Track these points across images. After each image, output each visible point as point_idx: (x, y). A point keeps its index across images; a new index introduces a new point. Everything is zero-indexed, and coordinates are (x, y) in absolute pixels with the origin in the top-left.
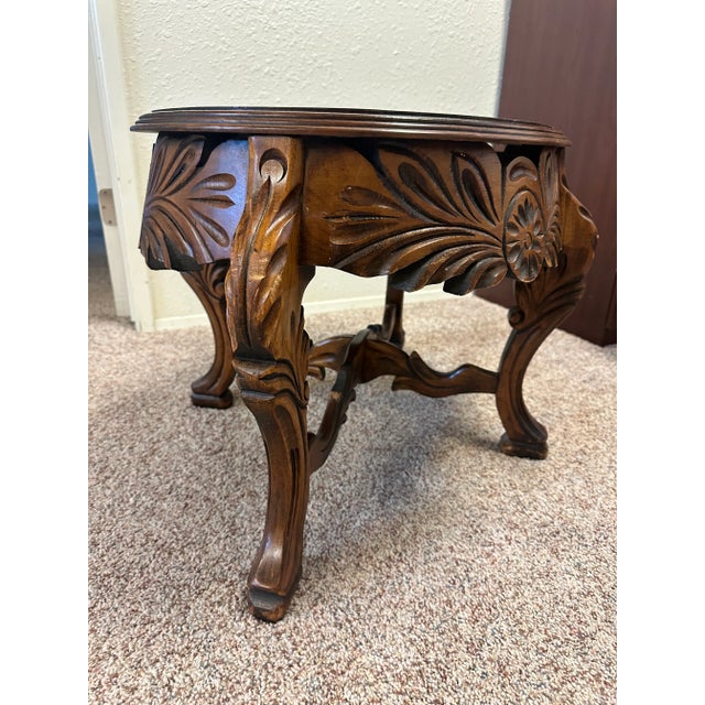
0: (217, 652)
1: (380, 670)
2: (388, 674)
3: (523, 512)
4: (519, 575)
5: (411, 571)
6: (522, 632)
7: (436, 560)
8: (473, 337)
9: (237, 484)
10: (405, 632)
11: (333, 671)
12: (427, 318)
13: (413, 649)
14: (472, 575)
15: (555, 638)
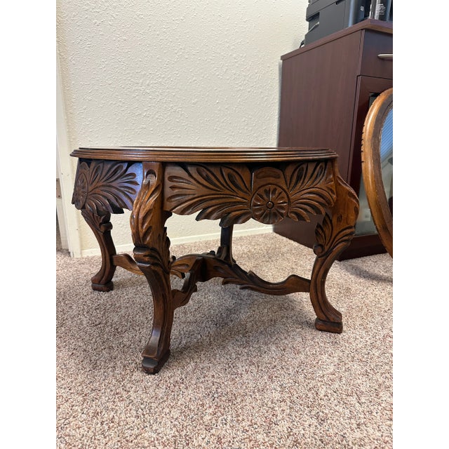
0: (68, 430)
1: (152, 440)
2: (156, 442)
3: (261, 356)
4: (247, 391)
5: (187, 388)
6: (238, 420)
7: (202, 382)
8: (264, 256)
9: (104, 342)
10: (173, 421)
11: (127, 441)
12: (241, 246)
13: (174, 429)
14: (219, 390)
15: (255, 424)
